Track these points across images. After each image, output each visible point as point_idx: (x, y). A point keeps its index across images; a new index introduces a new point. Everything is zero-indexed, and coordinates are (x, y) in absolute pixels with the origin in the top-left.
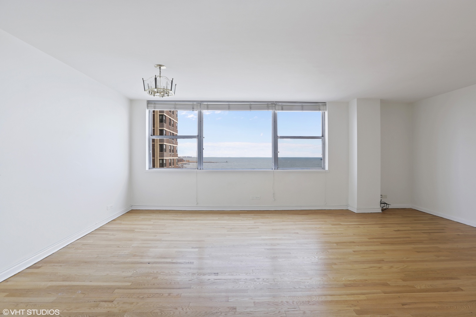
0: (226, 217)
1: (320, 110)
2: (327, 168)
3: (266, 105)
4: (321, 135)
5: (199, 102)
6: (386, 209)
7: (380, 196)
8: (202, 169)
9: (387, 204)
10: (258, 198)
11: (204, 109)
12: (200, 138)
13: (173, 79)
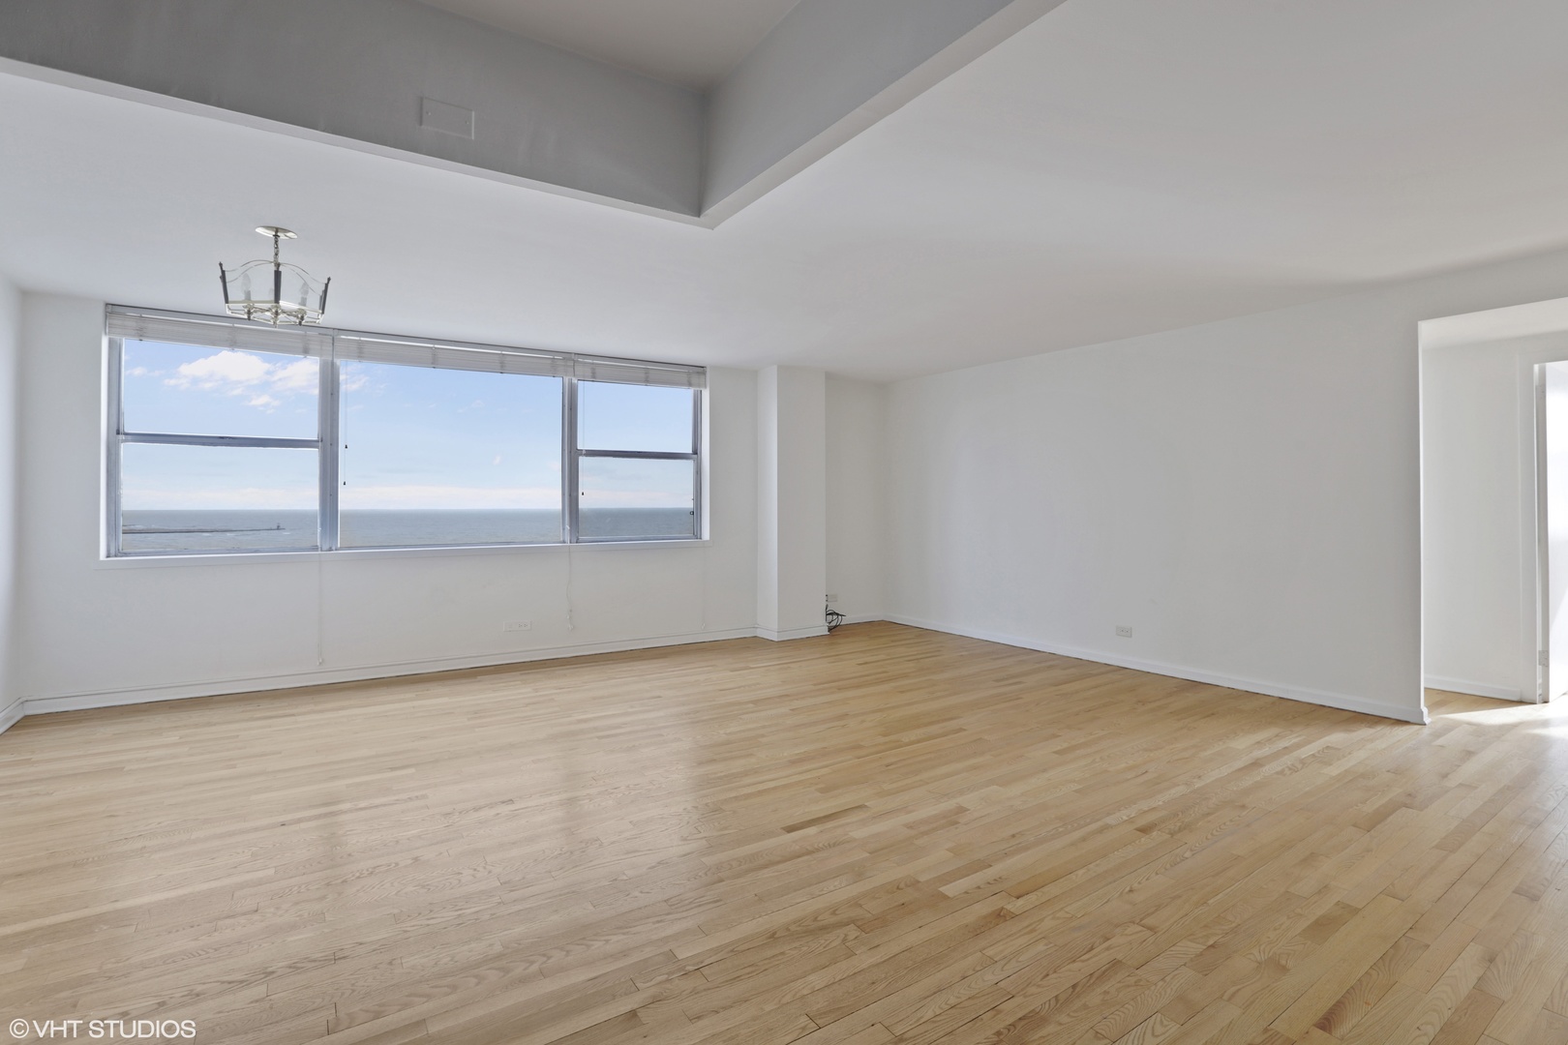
0: (437, 689)
1: (690, 384)
2: (706, 535)
3: (549, 362)
4: (689, 450)
5: (331, 332)
6: (836, 627)
7: (825, 598)
8: (334, 548)
9: (838, 614)
10: (525, 626)
11: (348, 356)
12: (328, 446)
13: (329, 279)
